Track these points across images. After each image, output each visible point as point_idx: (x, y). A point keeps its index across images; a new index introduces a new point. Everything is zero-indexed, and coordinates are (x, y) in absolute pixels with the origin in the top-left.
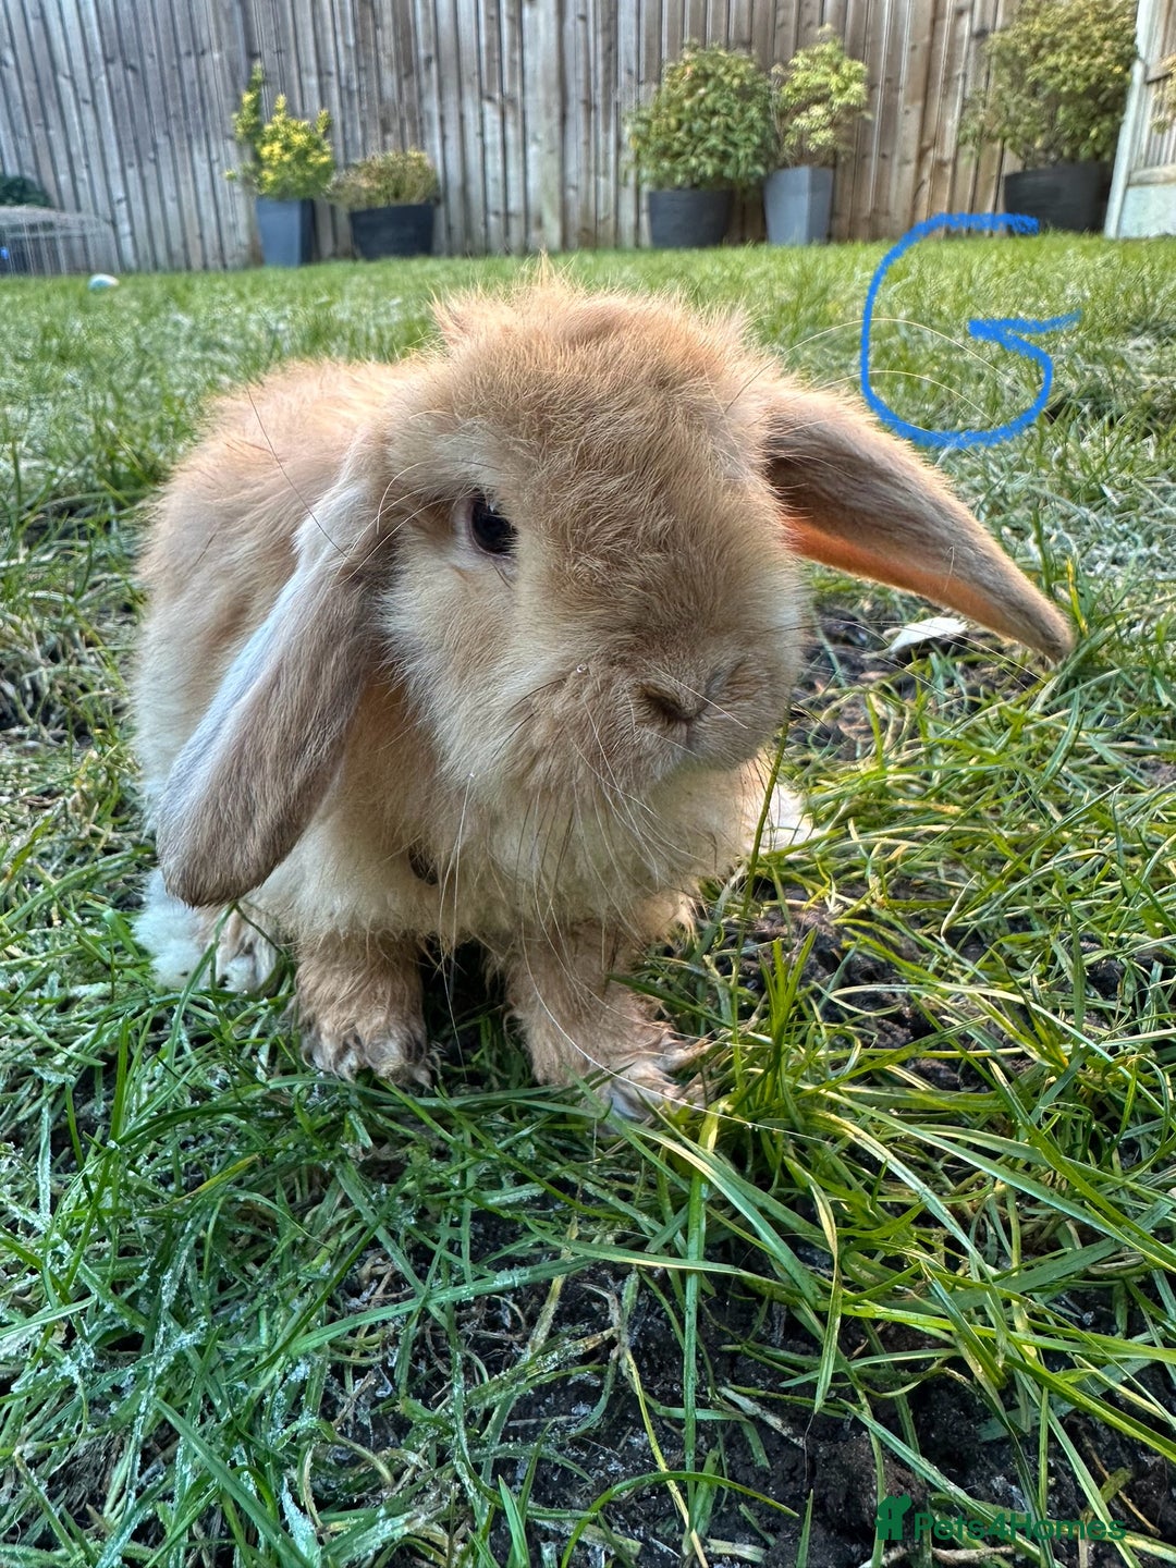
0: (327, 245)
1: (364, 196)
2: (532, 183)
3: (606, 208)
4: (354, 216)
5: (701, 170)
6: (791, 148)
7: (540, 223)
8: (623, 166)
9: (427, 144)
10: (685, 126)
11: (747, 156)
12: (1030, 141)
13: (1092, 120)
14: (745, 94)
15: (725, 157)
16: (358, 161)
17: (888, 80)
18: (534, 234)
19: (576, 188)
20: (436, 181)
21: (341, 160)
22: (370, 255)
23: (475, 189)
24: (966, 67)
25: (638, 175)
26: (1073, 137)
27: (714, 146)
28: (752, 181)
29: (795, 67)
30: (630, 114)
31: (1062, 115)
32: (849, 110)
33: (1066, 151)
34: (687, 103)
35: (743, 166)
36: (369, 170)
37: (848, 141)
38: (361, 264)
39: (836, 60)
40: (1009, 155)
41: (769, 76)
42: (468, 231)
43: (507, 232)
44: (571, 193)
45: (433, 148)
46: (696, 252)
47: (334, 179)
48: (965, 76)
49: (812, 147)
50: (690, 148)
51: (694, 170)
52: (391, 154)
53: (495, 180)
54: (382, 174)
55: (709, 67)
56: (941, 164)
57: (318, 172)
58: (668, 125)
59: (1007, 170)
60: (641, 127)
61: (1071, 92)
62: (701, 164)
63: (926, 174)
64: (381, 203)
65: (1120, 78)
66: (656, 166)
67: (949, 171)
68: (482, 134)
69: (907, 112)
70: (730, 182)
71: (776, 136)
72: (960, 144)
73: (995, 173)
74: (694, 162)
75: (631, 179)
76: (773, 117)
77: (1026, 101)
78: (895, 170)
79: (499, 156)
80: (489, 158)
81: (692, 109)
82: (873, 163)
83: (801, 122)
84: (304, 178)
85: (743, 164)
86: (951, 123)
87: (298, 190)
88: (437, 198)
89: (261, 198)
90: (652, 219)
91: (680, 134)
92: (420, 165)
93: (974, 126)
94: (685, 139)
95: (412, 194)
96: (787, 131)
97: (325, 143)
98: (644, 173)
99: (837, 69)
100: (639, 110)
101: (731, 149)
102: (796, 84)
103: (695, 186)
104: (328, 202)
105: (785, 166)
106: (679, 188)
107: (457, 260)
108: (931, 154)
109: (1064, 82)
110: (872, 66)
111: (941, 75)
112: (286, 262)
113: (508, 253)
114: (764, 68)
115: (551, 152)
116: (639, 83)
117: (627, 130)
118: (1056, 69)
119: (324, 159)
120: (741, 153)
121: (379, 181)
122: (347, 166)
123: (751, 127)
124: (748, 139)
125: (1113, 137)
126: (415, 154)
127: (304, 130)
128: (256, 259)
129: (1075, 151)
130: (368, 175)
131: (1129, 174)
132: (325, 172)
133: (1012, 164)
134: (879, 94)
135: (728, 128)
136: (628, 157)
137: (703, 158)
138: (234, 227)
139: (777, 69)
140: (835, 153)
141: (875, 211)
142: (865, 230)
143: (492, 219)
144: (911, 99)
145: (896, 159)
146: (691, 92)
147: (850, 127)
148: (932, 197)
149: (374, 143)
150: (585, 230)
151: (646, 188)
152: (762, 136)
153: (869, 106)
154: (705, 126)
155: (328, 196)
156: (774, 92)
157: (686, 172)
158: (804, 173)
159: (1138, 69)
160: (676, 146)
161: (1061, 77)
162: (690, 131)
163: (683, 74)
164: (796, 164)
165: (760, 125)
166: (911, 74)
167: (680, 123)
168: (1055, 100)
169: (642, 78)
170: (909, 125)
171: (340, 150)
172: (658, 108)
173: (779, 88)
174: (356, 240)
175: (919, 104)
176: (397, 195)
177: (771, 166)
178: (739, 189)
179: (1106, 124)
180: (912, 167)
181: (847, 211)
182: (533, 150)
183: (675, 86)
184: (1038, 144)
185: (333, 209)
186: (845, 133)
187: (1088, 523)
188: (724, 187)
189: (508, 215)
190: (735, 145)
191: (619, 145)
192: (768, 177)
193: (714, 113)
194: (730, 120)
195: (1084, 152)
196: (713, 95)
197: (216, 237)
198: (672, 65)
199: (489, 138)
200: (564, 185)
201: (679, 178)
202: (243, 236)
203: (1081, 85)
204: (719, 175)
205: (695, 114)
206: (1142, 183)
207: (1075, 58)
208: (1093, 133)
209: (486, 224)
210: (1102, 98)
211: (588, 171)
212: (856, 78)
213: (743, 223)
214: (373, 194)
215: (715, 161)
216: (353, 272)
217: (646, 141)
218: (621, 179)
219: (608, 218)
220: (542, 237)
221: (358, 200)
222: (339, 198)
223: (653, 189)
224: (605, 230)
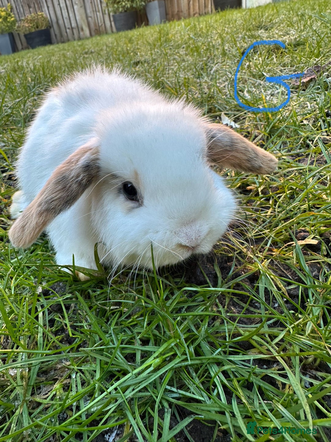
0: (20, 46)
1: (27, 29)
2: (77, 18)
3: (101, 22)
4: (25, 36)
5: (126, 6)
7: (82, 30)
8: (103, 8)
9: (43, 10)
16: (23, 18)
18: (81, 33)
19: (91, 17)
20: (48, 21)
21: (18, 19)
22: (33, 47)
23: (61, 22)
25: (108, 10)
28: (142, 7)
35: (138, 3)
36: (27, 21)
38: (31, 50)
42: (61, 35)
43: (73, 34)
44: (90, 19)
45: (45, 11)
46: (129, 31)
47: (17, 25)
51: (125, 6)
52: (33, 14)
53: (66, 18)
54: (31, 21)
57: (11, 23)
62: (126, 4)
64: (33, 30)
66: (113, 7)
68: (59, 4)
70: (135, 8)
74: (124, 4)
75: (107, 12)
79: (66, 10)
80: (63, 11)
84: (8, 26)
87: (7, 30)
88: (50, 26)
90: (115, 23)
92: (42, 16)
95: (42, 26)
97: (11, 14)
98: (110, 9)
103: (125, 11)
104: (17, 32)
105: (150, 1)
106: (121, 12)
107: (60, 44)
112: (8, 53)
113: (75, 40)
115: (81, 7)
119: (13, 19)
121: (31, 24)
122: (20, 20)
126: (40, 14)
127: (4, 11)
130: (27, 22)
132: (14, 22)
136: (104, 5)
137: (126, 2)
141: (178, 11)
142: (176, 17)
143: (68, 30)
148: (193, 5)
149: (27, 12)
150: (96, 29)
151: (111, 14)
155: (17, 31)
157: (122, 7)
158: (156, 3)
171: (17, 16)
174: (28, 43)
176: (37, 27)
177: (146, 2)
178: (138, 10)
181: (170, 13)
182: (75, 7)
185: (19, 34)
187: (261, 85)
188: (134, 10)
189: (72, 28)
191: (101, 2)
192: (146, 5)
199: (61, 5)
200: (87, 17)
201: (121, 9)
204: (132, 6)
209: (66, 32)
211: (93, 11)
213: (141, 20)
214: (30, 27)
215: (130, 2)
216: (28, 53)
218: (104, 12)
219: (102, 25)
220: (84, 34)
221: (26, 30)
222: (20, 31)
223: (113, 14)
224: (102, 29)
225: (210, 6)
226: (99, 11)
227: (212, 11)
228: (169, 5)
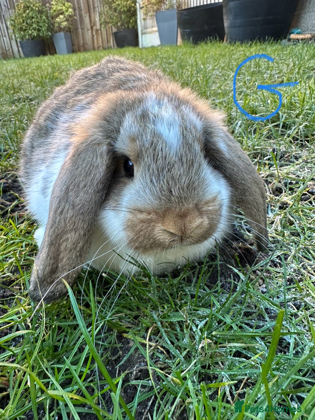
3: (8, 47)
5: (33, 34)
6: (57, 27)
8: (10, 34)
10: (25, 22)
11: (45, 30)
12: (117, 23)
13: (130, 18)
14: (40, 12)
15: (39, 30)
17: (79, 8)
24: (97, 4)
25: (15, 36)
26: (127, 22)
27: (35, 27)
28: (49, 37)
29: (52, 4)
30: (8, 19)
31: (123, 17)
32: (70, 16)
33: (126, 26)
34: (24, 15)
35: (45, 32)
37: (72, 25)
39: (63, 2)
40: (113, 28)
41: (46, 7)
48: (98, 7)
49: (63, 27)
50: (28, 28)
51: (31, 34)
55: (28, 5)
56: (97, 30)
58: (20, 21)
59: (114, 31)
60: (12, 22)
61: (124, 11)
62: (32, 33)
63: (94, 33)
65: (134, 7)
66: (20, 34)
67: (100, 32)
69: (85, 17)
70: (43, 37)
71: (52, 24)
72: (101, 25)
73: (111, 32)
74: (30, 32)
75: (13, 37)
76: (50, 18)
77: (114, 13)
78: (86, 32)
81: (26, 17)
82: (80, 30)
83: (58, 20)
85: (45, 33)
86: (97, 19)
90: (22, 49)
91: (24, 24)
93: (103, 20)
94: (26, 25)
96: (55, 23)
98: (17, 36)
99: (64, 5)
100: (11, 17)
101: (40, 28)
102: (54, 9)
103: (32, 39)
105: (56, 32)
106: (28, 40)
108: (94, 28)
109: (121, 8)
110: (73, 4)
111: (92, 7)
114: (44, 4)
116: (8, 9)
117: (8, 23)
118: (119, 5)
120: (43, 29)
123: (44, 21)
124: (44, 25)
125: (136, 22)
129: (128, 26)
131: (142, 31)
133: (115, 30)
134: (77, 12)
135: (38, 22)
136: (11, 31)
137: (33, 31)
139: (48, 5)
140: (69, 28)
141: (83, 43)
144: (86, 13)
145: (86, 29)
146: (25, 12)
147: (71, 21)
148: (97, 39)
150: (3, 53)
151: (18, 40)
152: (48, 24)
153: (75, 15)
154: (31, 22)
156: (49, 12)
157: (29, 35)
158: (62, 34)
159: (138, 5)
160: (24, 27)
161: (120, 7)
162: (27, 23)
163: (21, 6)
164: (60, 32)
165: (47, 21)
166: (84, 6)
167: (23, 21)
168: (120, 13)
169: (9, 8)
170: (87, 20)
172: (16, 17)
173: (50, 10)
175: (88, 14)
177: (53, 32)
178: (45, 39)
179: (134, 19)
180: (90, 31)
181: (76, 44)
183: (20, 10)
184: (119, 24)
186: (71, 23)
188: (41, 39)
190: (41, 27)
191: (7, 28)
192: (52, 35)
193: (33, 18)
194: (38, 20)
195: (130, 26)
196: (31, 13)
198: (17, 4)
201: (27, 37)
203: (126, 9)
204: (38, 35)
205: (27, 18)
206: (145, 33)
207: (123, 2)
208: (131, 21)
210: (131, 12)
212: (70, 7)
213: (49, 49)
215: (37, 31)
217: (15, 26)
218: (10, 38)
223: (21, 40)
224: (10, 53)
225: (112, 42)
226: (5, 36)
227: (114, 46)
228: (75, 37)
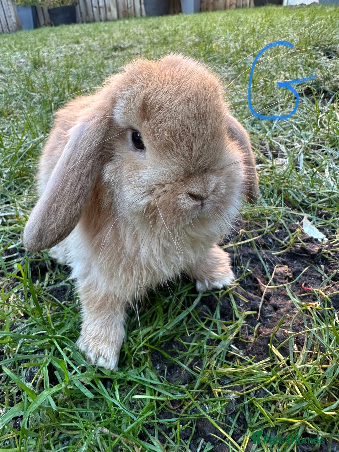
0: (42, 21)
1: (52, 3)
3: (130, 4)
4: (49, 11)
7: (110, 10)
18: (108, 14)
22: (56, 25)
38: (53, 28)
42: (87, 14)
43: (100, 13)
46: (160, 17)
64: (58, 6)
87: (30, 3)
88: (76, 3)
89: (18, 6)
90: (145, 6)
95: (67, 3)
104: (41, 6)
107: (85, 24)
112: (29, 28)
113: (101, 21)
128: (19, 27)
138: (10, 17)
142: (211, 7)
143: (94, 9)
150: (125, 11)
155: (40, 4)
174: (51, 19)
176: (63, 3)
185: (42, 8)
189: (99, 7)
197: (5, 20)
202: (14, 19)
209: (93, 11)
213: (174, 7)
214: (55, 3)
216: (51, 31)
219: (131, 7)
220: (111, 15)
221: (50, 5)
222: (44, 5)
224: (131, 11)
